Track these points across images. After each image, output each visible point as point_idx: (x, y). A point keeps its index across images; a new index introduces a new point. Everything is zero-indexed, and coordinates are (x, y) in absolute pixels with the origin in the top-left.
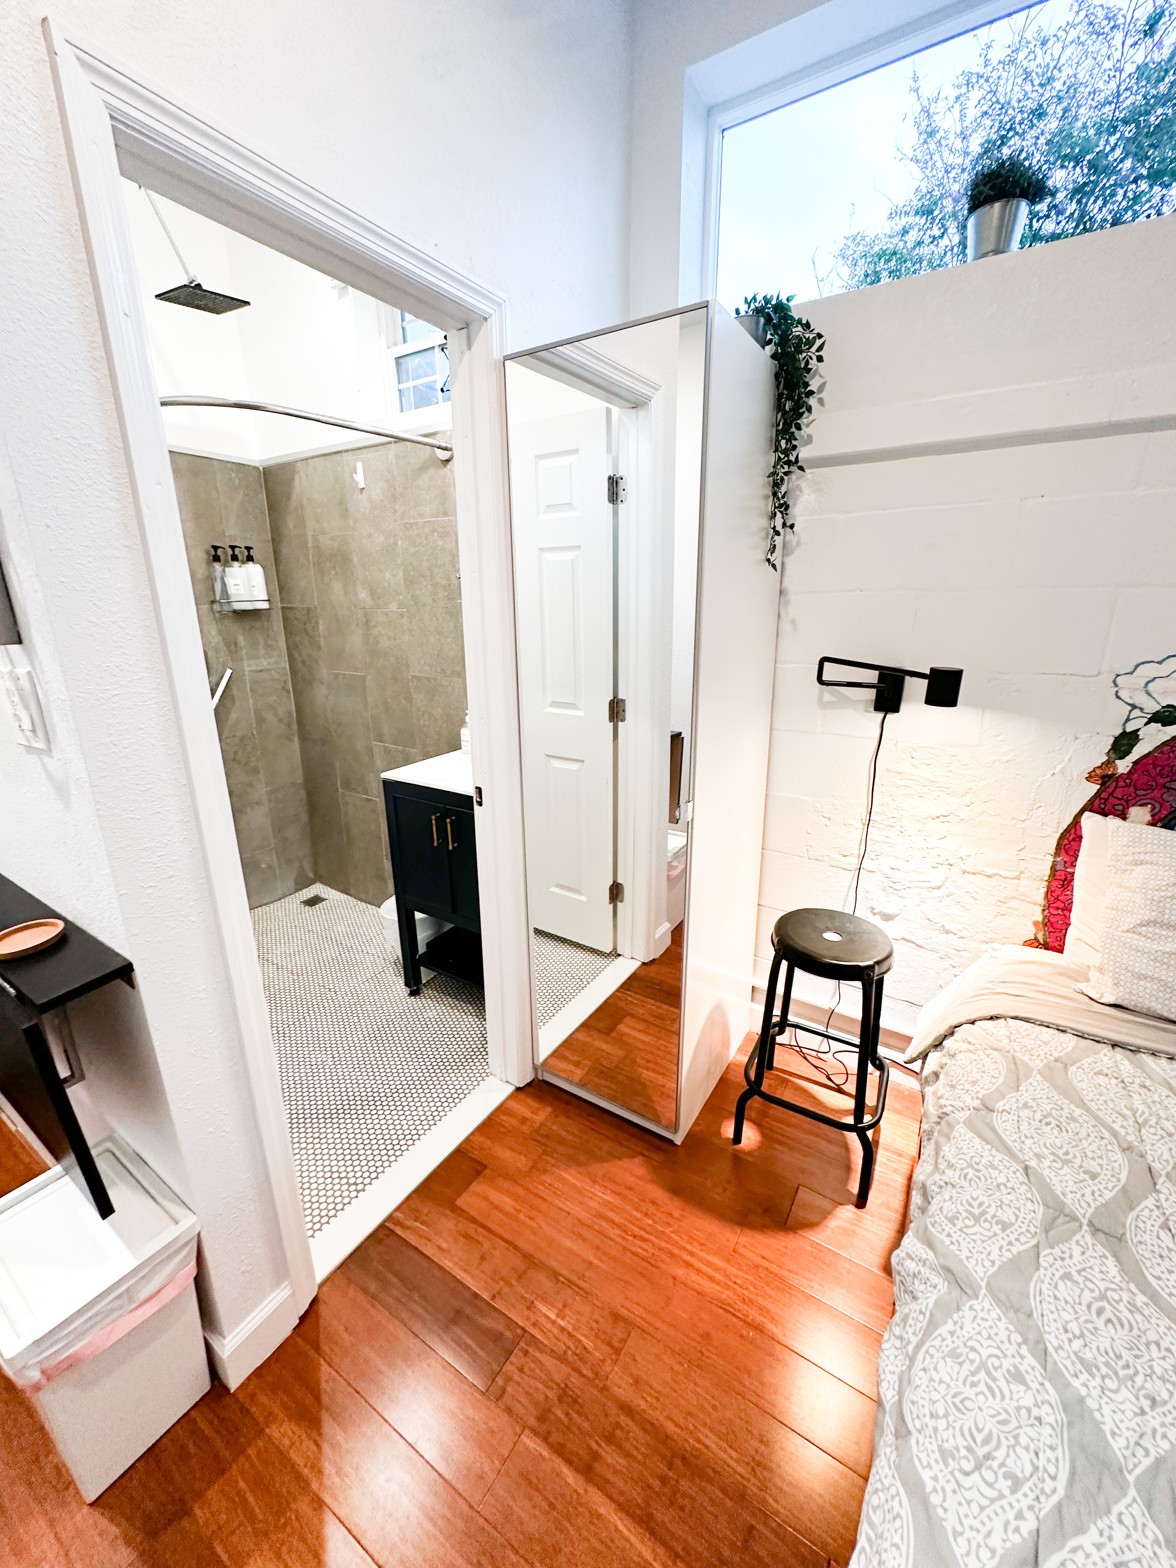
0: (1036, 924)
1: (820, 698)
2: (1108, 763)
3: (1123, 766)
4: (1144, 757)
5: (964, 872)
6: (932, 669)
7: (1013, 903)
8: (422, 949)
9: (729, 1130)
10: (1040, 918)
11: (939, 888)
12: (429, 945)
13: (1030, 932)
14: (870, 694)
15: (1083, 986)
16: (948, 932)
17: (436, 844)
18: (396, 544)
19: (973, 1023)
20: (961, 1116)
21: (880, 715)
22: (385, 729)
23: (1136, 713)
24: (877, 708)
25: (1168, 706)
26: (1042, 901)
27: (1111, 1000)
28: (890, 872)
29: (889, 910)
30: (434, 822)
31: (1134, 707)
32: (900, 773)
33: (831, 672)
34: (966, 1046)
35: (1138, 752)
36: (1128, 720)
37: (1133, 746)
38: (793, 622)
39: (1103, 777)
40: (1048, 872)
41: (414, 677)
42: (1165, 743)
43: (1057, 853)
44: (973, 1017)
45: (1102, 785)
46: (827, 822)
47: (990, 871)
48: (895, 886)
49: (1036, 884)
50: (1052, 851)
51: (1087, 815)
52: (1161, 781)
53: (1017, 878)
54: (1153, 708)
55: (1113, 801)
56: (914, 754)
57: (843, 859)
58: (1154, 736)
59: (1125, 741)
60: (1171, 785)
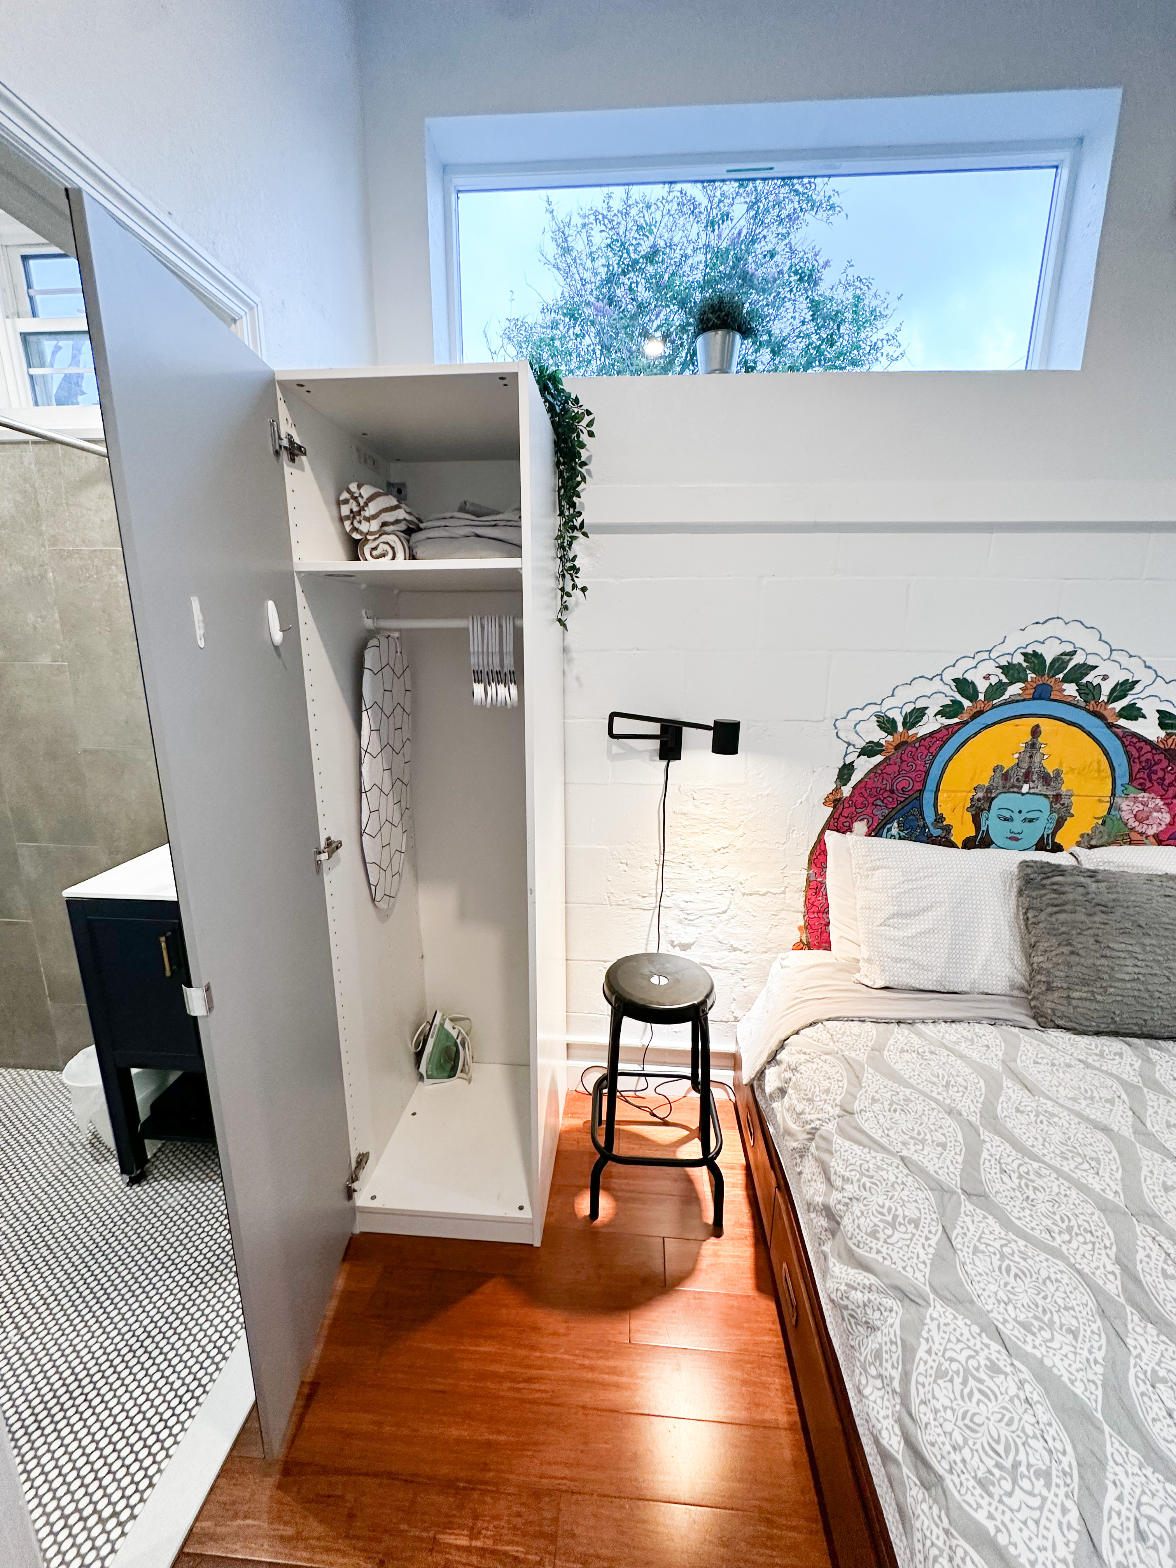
0: (800, 928)
1: (609, 750)
2: (837, 790)
3: (846, 791)
4: (860, 782)
5: (744, 894)
6: (715, 722)
7: (782, 915)
8: (144, 1113)
9: (583, 1206)
10: (802, 924)
11: (725, 912)
12: (154, 1107)
13: (796, 936)
14: (656, 744)
15: (857, 976)
16: (735, 950)
17: (168, 973)
18: (43, 576)
19: (797, 1033)
20: (831, 1127)
21: (665, 763)
22: (39, 823)
23: (851, 749)
24: (662, 757)
25: (870, 742)
26: (802, 909)
27: (882, 984)
28: (683, 905)
29: (686, 940)
30: (163, 945)
31: (849, 744)
32: (684, 814)
33: (621, 726)
34: (803, 1058)
35: (856, 777)
36: (846, 755)
37: (850, 775)
38: (578, 679)
39: (834, 801)
40: (805, 884)
41: (85, 751)
42: (870, 771)
43: (809, 868)
44: (797, 1028)
45: (834, 807)
46: (625, 868)
47: (763, 890)
48: (689, 917)
49: (797, 895)
50: (806, 865)
51: (828, 832)
52: (871, 800)
53: (784, 892)
54: (861, 744)
55: (842, 819)
56: (695, 796)
57: (640, 899)
58: (864, 766)
59: (846, 772)
60: (879, 802)
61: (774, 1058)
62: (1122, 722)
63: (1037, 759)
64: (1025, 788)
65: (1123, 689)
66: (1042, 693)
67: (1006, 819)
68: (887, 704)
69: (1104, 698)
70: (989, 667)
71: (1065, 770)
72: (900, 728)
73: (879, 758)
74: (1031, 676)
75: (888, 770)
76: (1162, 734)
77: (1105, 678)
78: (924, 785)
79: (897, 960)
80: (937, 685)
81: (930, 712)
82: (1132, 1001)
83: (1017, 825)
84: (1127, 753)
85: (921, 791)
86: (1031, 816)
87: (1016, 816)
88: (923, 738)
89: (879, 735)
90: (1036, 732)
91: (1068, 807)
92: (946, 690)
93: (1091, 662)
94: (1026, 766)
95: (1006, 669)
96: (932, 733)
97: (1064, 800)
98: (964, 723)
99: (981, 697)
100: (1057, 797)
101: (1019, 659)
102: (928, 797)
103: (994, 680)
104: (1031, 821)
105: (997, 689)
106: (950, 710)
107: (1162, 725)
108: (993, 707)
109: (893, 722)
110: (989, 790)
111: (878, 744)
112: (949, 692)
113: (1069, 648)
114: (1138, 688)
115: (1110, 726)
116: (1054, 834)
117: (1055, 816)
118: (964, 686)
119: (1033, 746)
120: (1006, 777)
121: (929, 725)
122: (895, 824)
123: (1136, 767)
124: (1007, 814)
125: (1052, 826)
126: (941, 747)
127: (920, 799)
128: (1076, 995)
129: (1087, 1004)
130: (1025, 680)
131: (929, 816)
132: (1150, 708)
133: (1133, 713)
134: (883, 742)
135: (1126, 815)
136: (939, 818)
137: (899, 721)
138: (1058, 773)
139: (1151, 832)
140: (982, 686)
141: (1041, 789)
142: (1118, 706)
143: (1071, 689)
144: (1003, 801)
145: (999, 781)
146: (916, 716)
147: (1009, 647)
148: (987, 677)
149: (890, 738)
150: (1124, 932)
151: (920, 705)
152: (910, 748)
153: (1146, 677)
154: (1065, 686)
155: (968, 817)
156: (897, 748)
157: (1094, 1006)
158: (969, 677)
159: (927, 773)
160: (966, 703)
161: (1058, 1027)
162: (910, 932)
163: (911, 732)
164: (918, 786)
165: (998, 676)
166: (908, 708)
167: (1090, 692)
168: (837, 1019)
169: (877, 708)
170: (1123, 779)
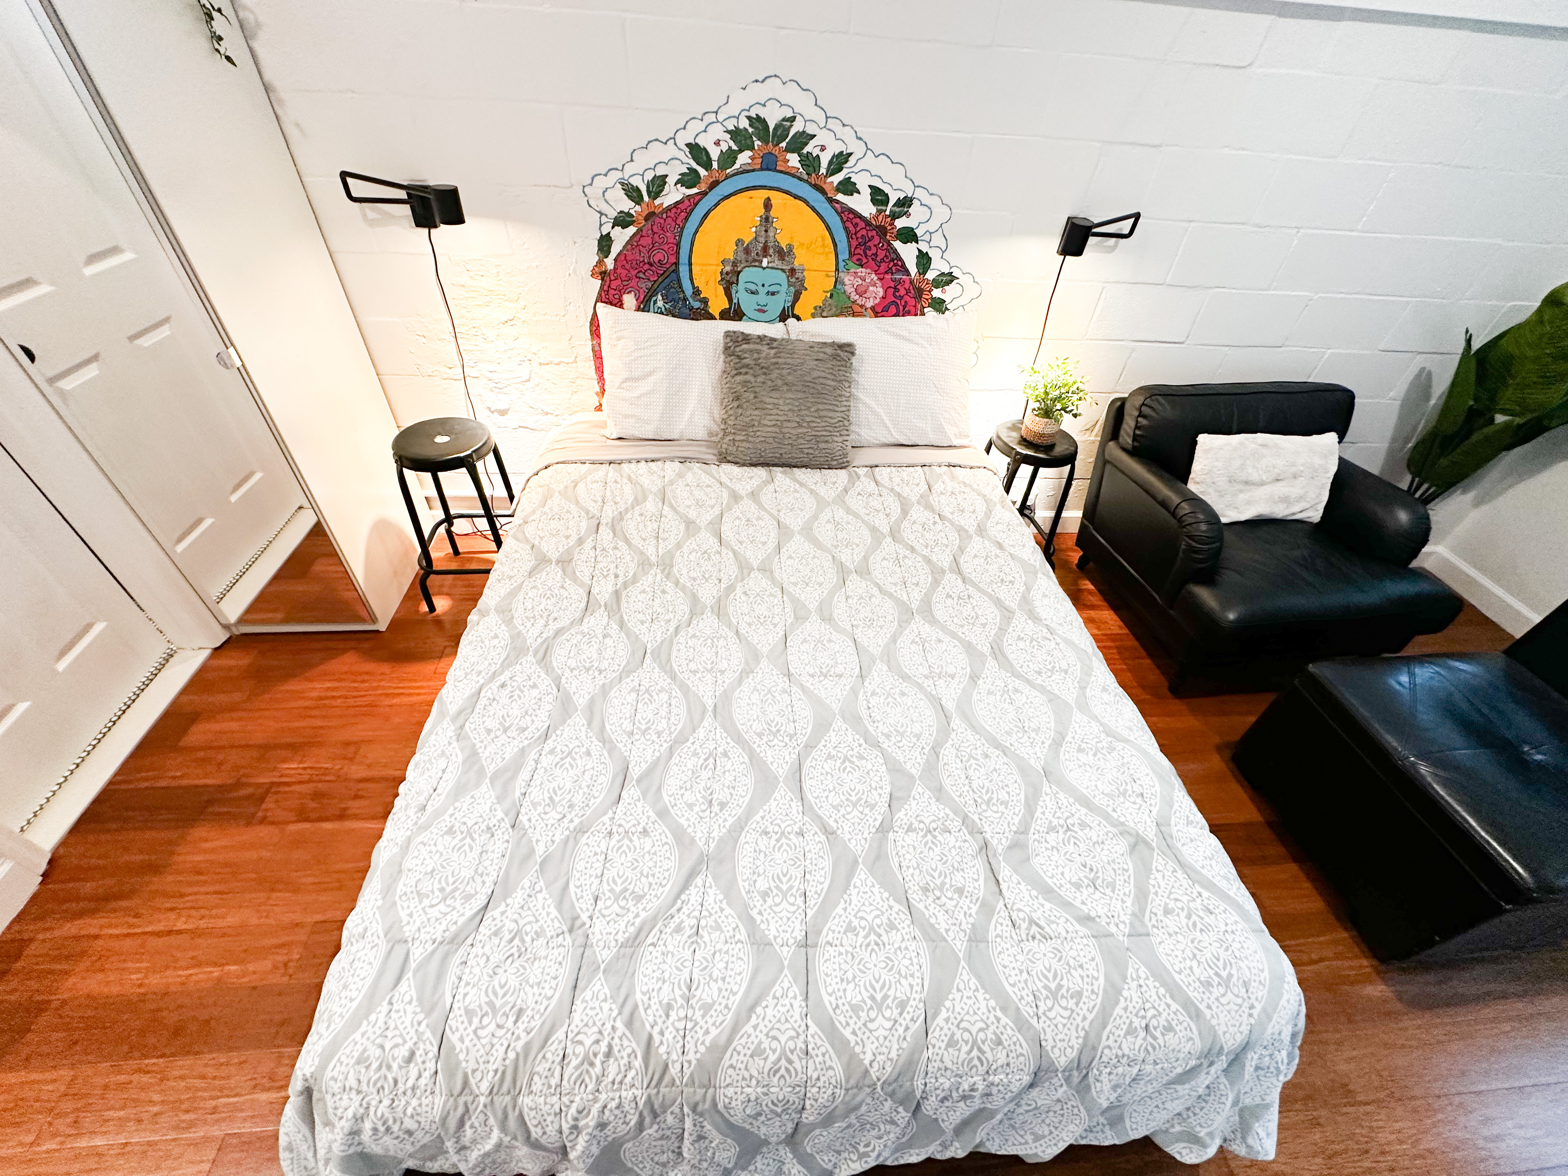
0: (597, 394)
1: (365, 216)
2: (600, 262)
3: (610, 263)
4: (619, 255)
5: (540, 364)
7: (579, 382)
9: (425, 608)
10: (598, 389)
11: (528, 381)
13: (595, 399)
14: (407, 211)
15: (602, 432)
16: (547, 414)
21: (424, 230)
23: (604, 219)
24: (418, 224)
25: (621, 212)
26: (595, 376)
28: (490, 375)
29: (502, 407)
31: (601, 214)
35: (616, 249)
36: (601, 225)
37: (610, 247)
39: (601, 273)
40: (591, 354)
42: (628, 243)
43: (592, 335)
45: (602, 279)
46: (424, 340)
47: (557, 360)
48: (498, 386)
49: (588, 364)
50: (589, 337)
51: (599, 304)
52: (634, 273)
53: (575, 362)
54: (613, 214)
55: (612, 292)
56: (468, 267)
57: (449, 371)
58: (621, 237)
59: (605, 243)
60: (641, 275)
62: (840, 197)
63: (771, 234)
64: (765, 263)
65: (840, 161)
66: (769, 164)
67: (752, 293)
68: (630, 169)
69: (823, 171)
70: (717, 132)
71: (796, 244)
72: (646, 198)
73: (632, 230)
74: (757, 143)
75: (643, 242)
76: (873, 210)
77: (823, 148)
78: (678, 258)
79: (626, 416)
80: (671, 151)
81: (671, 180)
82: (770, 440)
83: (762, 298)
84: (846, 229)
85: (677, 264)
86: (772, 289)
87: (760, 289)
88: (669, 209)
89: (627, 205)
90: (768, 205)
91: (802, 281)
92: (681, 156)
93: (810, 130)
94: (762, 240)
95: (735, 134)
96: (677, 203)
97: (798, 275)
98: (704, 194)
99: (715, 165)
100: (793, 271)
101: (744, 124)
102: (683, 270)
103: (724, 147)
104: (773, 294)
105: (729, 157)
106: (689, 179)
107: (874, 201)
108: (727, 178)
109: (638, 190)
110: (734, 264)
111: (629, 214)
112: (685, 160)
113: (790, 114)
114: (852, 160)
115: (831, 201)
116: (793, 306)
117: (792, 289)
118: (696, 151)
119: (767, 220)
120: (747, 251)
121: (672, 195)
122: (660, 297)
123: (854, 243)
124: (753, 287)
125: (791, 299)
126: (686, 219)
127: (676, 271)
128: (738, 438)
129: (744, 444)
130: (752, 148)
131: (688, 291)
132: (863, 182)
133: (848, 187)
134: (632, 212)
135: (849, 289)
136: (697, 292)
137: (643, 189)
138: (790, 247)
139: (869, 304)
140: (715, 154)
141: (777, 263)
142: (836, 179)
143: (794, 160)
144: (748, 275)
145: (742, 256)
146: (658, 185)
147: (733, 108)
148: (717, 143)
149: (638, 208)
150: (775, 389)
151: (660, 171)
152: (657, 220)
153: (856, 148)
154: (789, 156)
155: (721, 290)
156: (646, 219)
157: (747, 445)
158: (702, 141)
159: (678, 245)
160: (702, 172)
161: (729, 462)
162: (636, 393)
163: (657, 202)
164: (673, 260)
165: (728, 143)
166: (649, 176)
167: (810, 163)
169: (619, 175)
170: (844, 255)
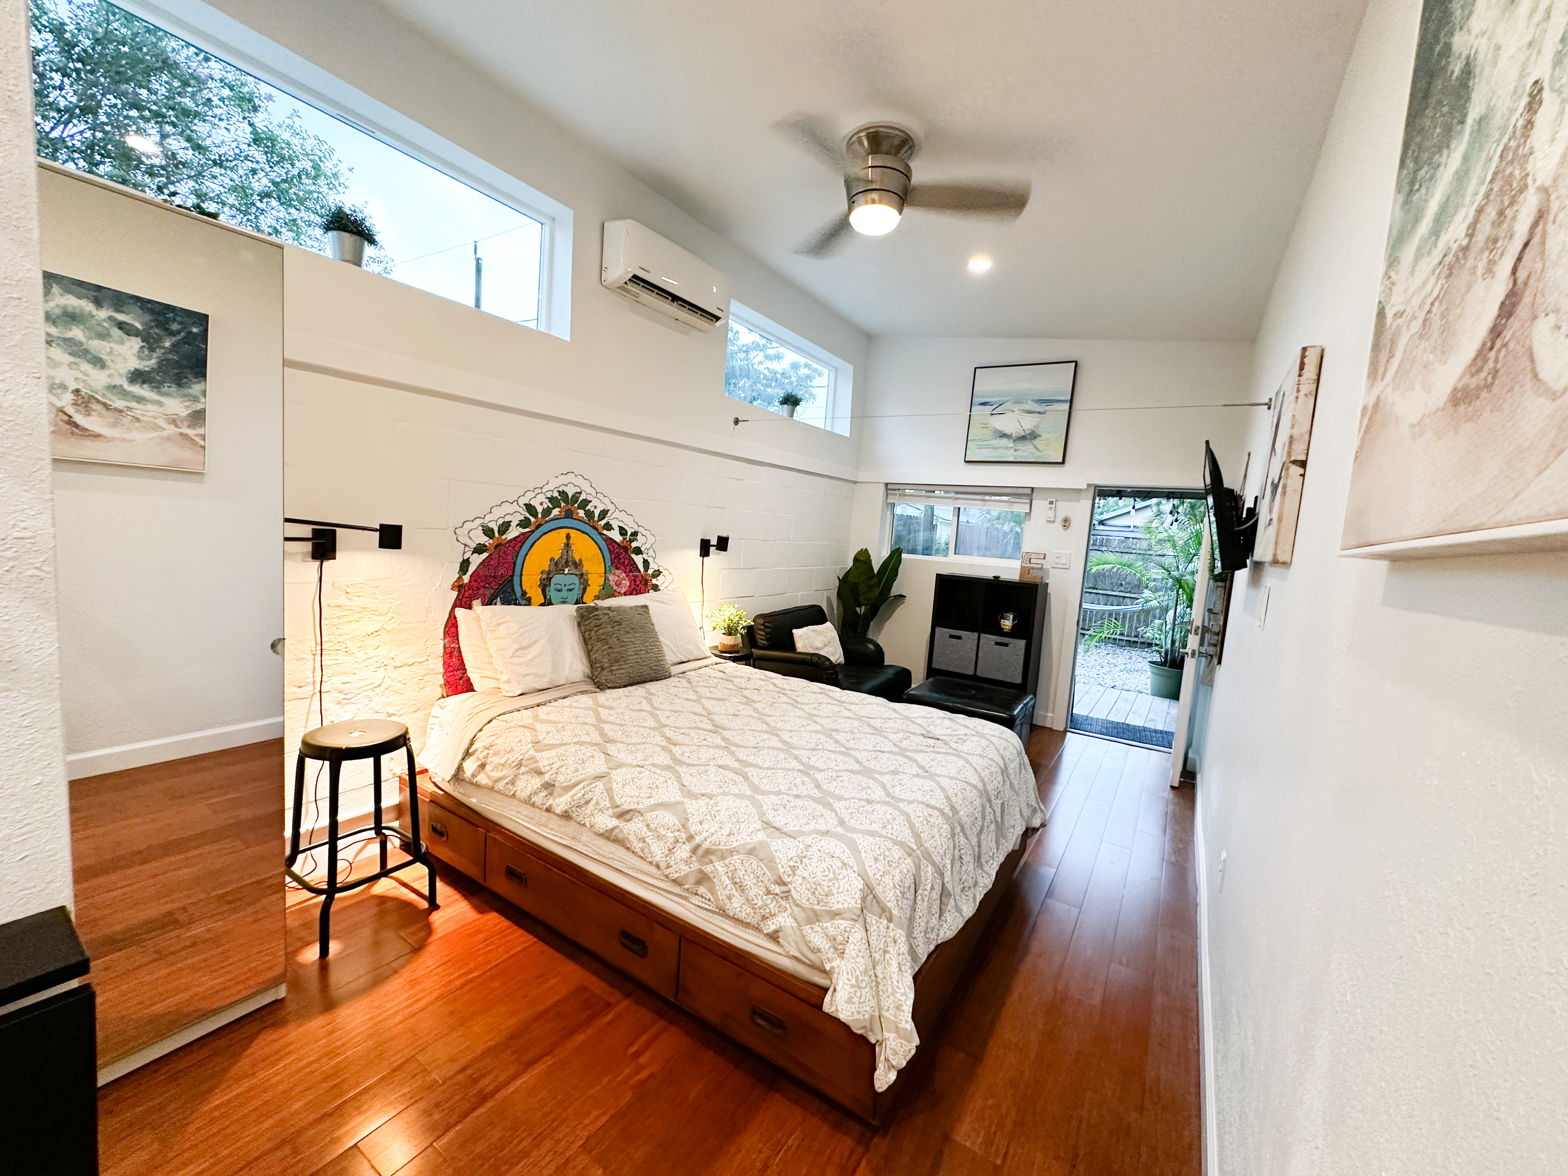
0: (441, 686)
2: (460, 578)
3: (466, 579)
4: (474, 572)
5: (395, 667)
6: (381, 525)
7: (427, 678)
9: (314, 953)
10: (442, 682)
11: (380, 686)
13: (439, 692)
14: (308, 547)
15: (499, 696)
16: (391, 715)
19: (481, 730)
20: (532, 752)
21: (317, 563)
23: (467, 549)
24: (314, 558)
25: (479, 544)
26: (442, 670)
31: (465, 545)
32: (339, 606)
34: (493, 738)
35: (472, 569)
36: (464, 553)
37: (468, 567)
39: (459, 586)
40: (442, 651)
42: (481, 564)
43: (445, 638)
44: (480, 727)
45: (459, 591)
47: (411, 661)
48: (347, 697)
49: (437, 661)
50: (441, 636)
51: (457, 609)
52: (482, 584)
53: (427, 660)
54: (473, 545)
55: (464, 599)
56: (348, 590)
58: (476, 560)
59: (465, 565)
60: (487, 585)
61: (468, 751)
62: (605, 532)
63: (570, 553)
64: (566, 571)
65: (604, 514)
66: (569, 515)
67: (559, 591)
68: (489, 518)
69: (596, 519)
70: (542, 498)
71: (583, 559)
72: (497, 535)
73: (485, 555)
74: (563, 504)
75: (492, 562)
76: (621, 538)
77: (596, 507)
78: (514, 572)
79: (526, 675)
80: (515, 507)
81: (514, 524)
82: (635, 664)
83: (564, 594)
84: (609, 549)
85: (512, 576)
86: (571, 587)
87: (563, 588)
88: (511, 541)
89: (484, 540)
90: (568, 537)
91: (587, 581)
92: (520, 510)
93: (589, 498)
94: (565, 557)
95: (551, 499)
96: (516, 537)
97: (585, 577)
98: (532, 532)
99: (540, 516)
100: (582, 575)
101: (556, 494)
102: (516, 579)
103: (545, 506)
104: (571, 590)
105: (547, 512)
106: (524, 523)
107: (621, 534)
108: (546, 522)
109: (492, 530)
110: (549, 573)
111: (484, 545)
112: (523, 512)
113: (579, 490)
114: (609, 514)
115: (601, 534)
116: (582, 597)
117: (582, 586)
118: (530, 508)
119: (567, 545)
120: (556, 564)
121: (514, 532)
122: (499, 600)
123: (613, 556)
124: (559, 587)
125: (581, 592)
126: (521, 547)
127: (511, 581)
128: (614, 668)
129: (619, 671)
130: (560, 507)
131: (519, 594)
132: (615, 524)
133: (608, 527)
134: (487, 544)
135: (612, 583)
136: (524, 593)
137: (496, 530)
138: (580, 560)
139: (623, 592)
140: (540, 509)
141: (574, 571)
142: (603, 523)
143: (581, 513)
144: (557, 579)
145: (553, 568)
146: (505, 527)
147: (551, 486)
148: (541, 504)
149: (491, 541)
150: (628, 633)
151: (507, 519)
152: (503, 548)
153: (611, 507)
154: (579, 511)
155: (540, 590)
156: (496, 547)
157: (622, 671)
158: (533, 503)
159: (515, 564)
160: (533, 519)
161: (609, 688)
162: (529, 657)
163: (503, 537)
164: (510, 573)
165: (547, 504)
166: (500, 522)
167: (590, 514)
168: (504, 714)
169: (481, 521)
170: (609, 564)
